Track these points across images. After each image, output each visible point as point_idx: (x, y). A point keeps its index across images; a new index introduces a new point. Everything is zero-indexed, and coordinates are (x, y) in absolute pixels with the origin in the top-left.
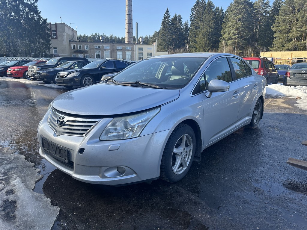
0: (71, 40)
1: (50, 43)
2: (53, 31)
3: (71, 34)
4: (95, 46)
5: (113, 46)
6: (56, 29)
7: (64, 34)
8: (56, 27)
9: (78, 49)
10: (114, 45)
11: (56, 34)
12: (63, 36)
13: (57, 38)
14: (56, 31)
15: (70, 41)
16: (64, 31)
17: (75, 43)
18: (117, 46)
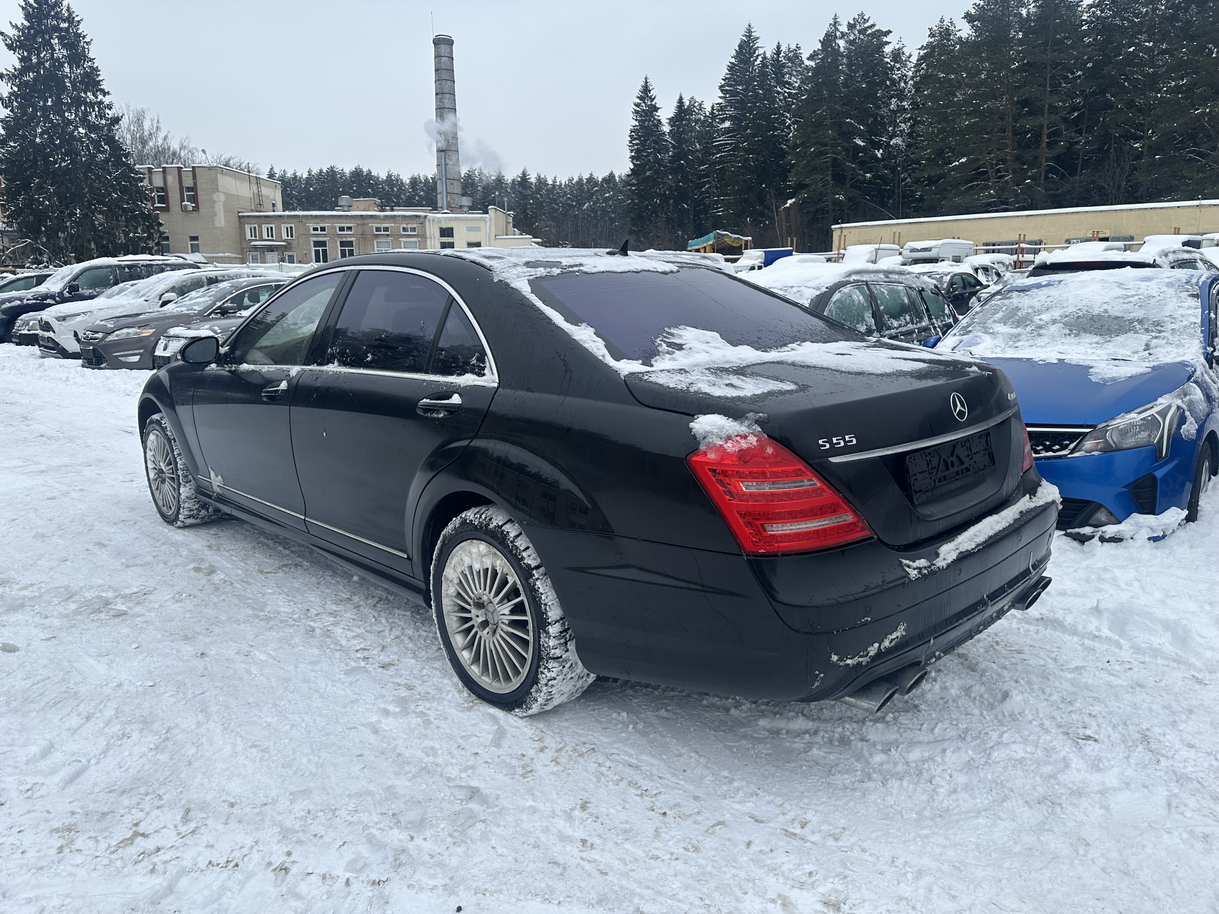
0: (246, 211)
2: (189, 189)
3: (248, 195)
4: (311, 226)
5: (363, 225)
6: (195, 184)
7: (215, 196)
8: (194, 177)
9: (265, 237)
10: (366, 222)
11: (194, 199)
12: (215, 202)
13: (196, 209)
14: (193, 189)
15: (240, 215)
16: (216, 189)
17: (255, 220)
18: (375, 225)
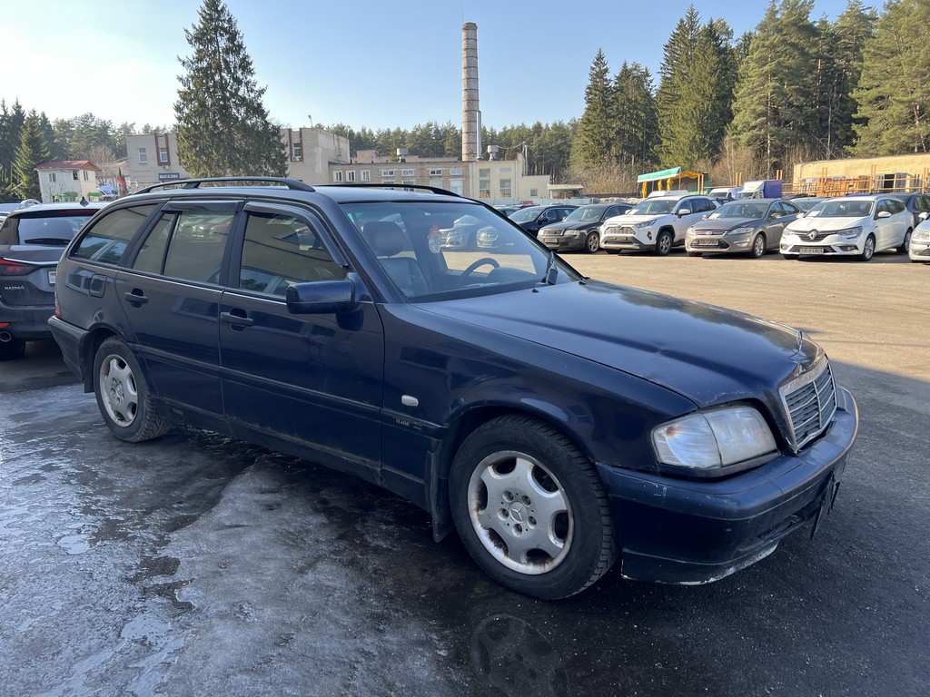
0: (333, 161)
1: (287, 172)
2: (296, 145)
3: (333, 149)
4: (383, 171)
5: (422, 169)
6: (301, 141)
7: (316, 150)
8: (301, 136)
9: (348, 180)
10: (424, 167)
11: (300, 153)
12: (315, 154)
13: (301, 159)
14: (300, 145)
15: (330, 163)
16: (316, 145)
17: (341, 167)
18: (431, 170)
